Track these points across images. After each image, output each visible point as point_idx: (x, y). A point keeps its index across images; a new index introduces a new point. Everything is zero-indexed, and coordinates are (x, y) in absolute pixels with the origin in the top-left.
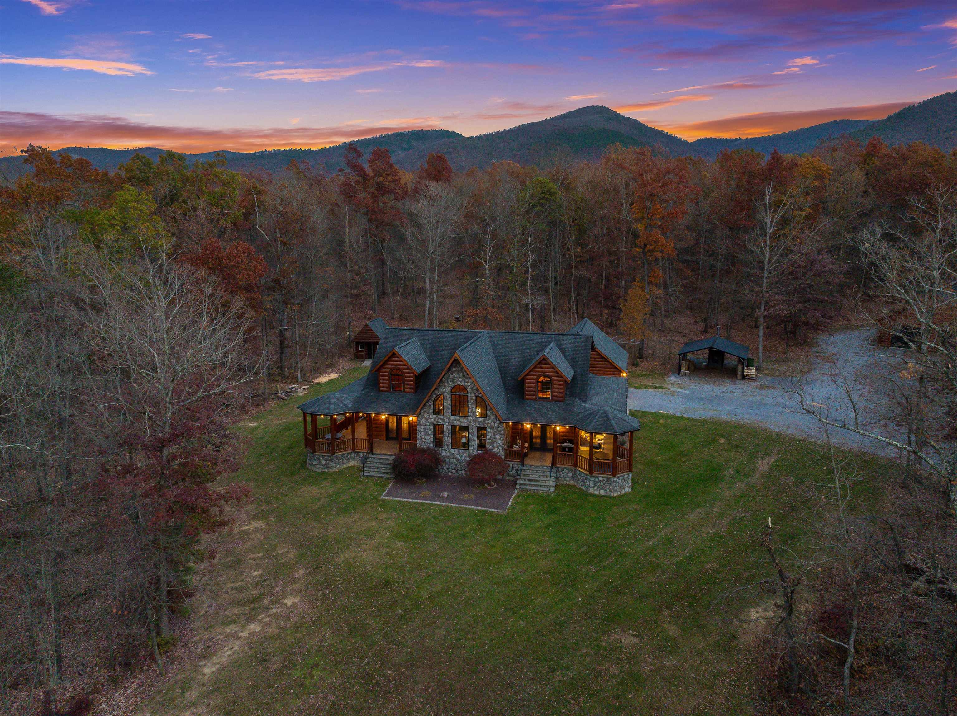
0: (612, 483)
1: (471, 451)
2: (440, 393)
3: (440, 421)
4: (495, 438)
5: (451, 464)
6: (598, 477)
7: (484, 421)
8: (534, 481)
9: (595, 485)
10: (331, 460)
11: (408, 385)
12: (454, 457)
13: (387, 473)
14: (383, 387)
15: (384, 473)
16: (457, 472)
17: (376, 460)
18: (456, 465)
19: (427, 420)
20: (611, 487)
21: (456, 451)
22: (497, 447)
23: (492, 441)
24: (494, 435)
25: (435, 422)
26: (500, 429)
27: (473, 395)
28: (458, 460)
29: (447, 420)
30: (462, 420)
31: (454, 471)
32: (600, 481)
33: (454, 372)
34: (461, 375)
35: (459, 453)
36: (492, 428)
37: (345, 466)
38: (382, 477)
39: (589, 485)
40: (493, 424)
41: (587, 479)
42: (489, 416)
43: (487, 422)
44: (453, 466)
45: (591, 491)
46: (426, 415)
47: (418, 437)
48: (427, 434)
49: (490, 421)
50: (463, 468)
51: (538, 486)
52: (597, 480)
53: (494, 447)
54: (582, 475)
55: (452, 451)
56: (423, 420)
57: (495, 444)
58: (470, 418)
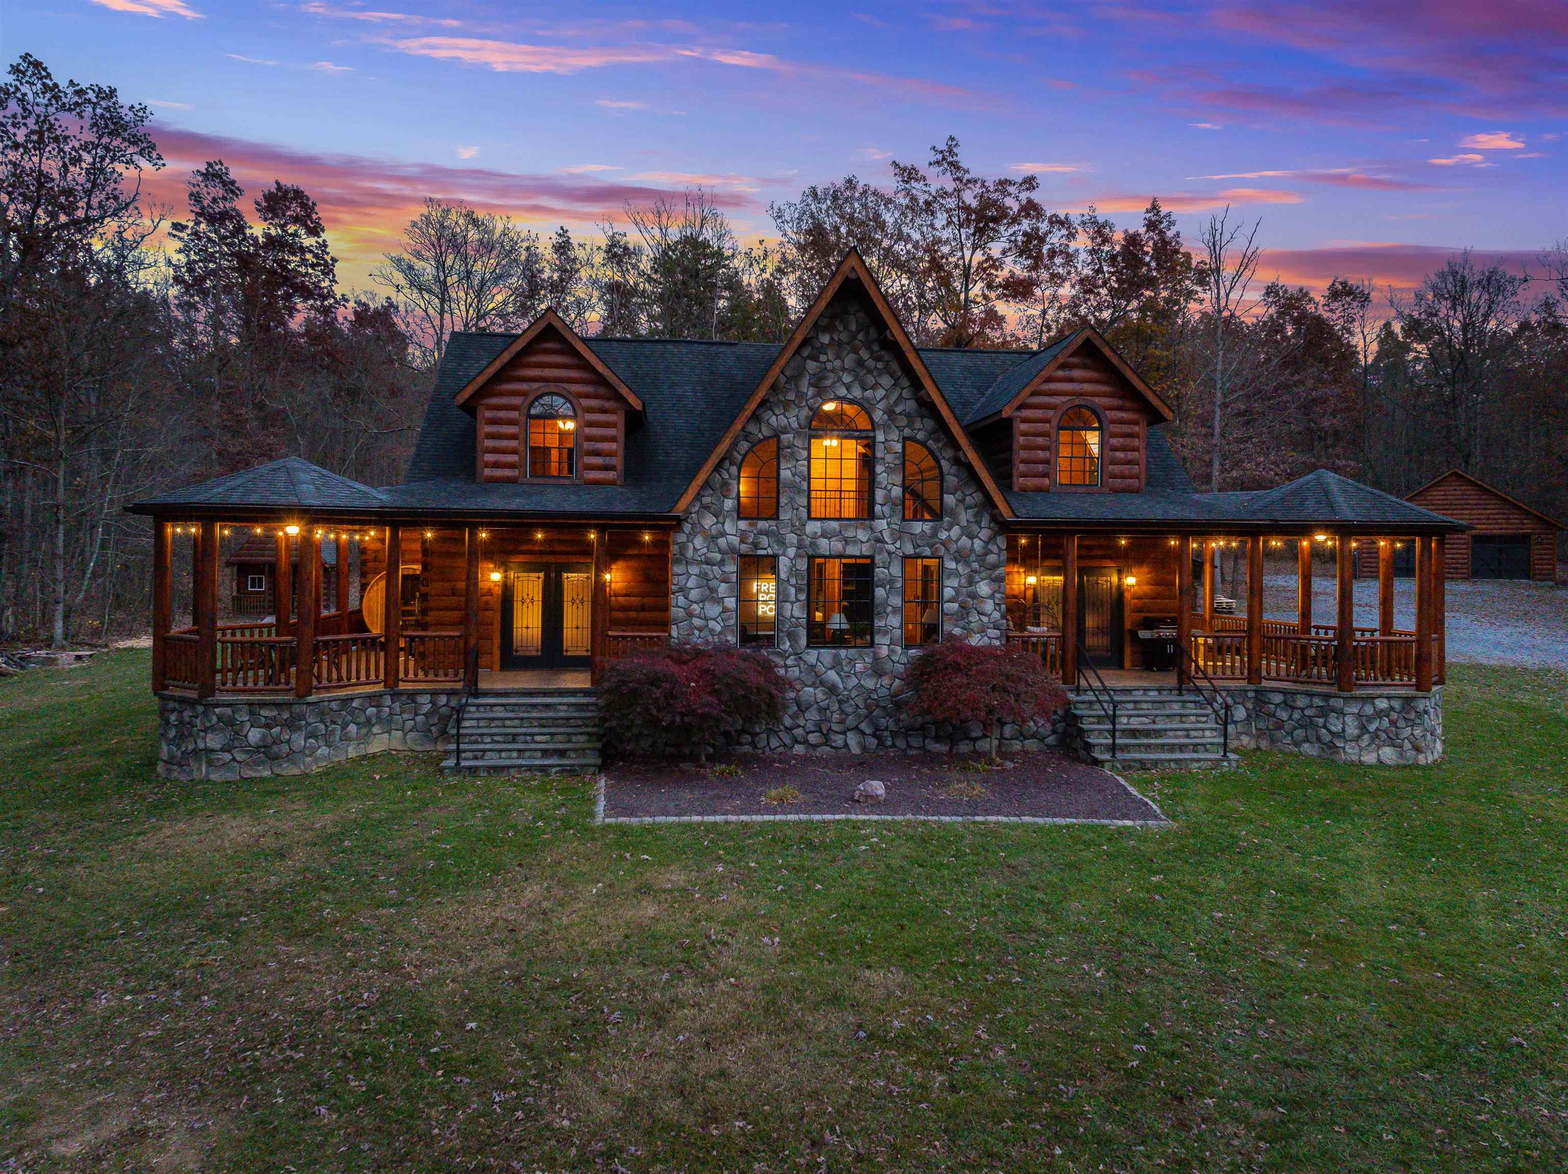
0: (1419, 715)
1: (884, 651)
2: (766, 432)
3: (764, 540)
4: (974, 596)
5: (802, 708)
6: (1371, 699)
7: (935, 534)
8: (1147, 733)
9: (1363, 729)
10: (292, 725)
11: (597, 453)
12: (821, 683)
13: (562, 753)
14: (496, 465)
15: (545, 753)
16: (827, 742)
17: (500, 713)
18: (822, 710)
19: (712, 539)
20: (1418, 732)
21: (827, 654)
22: (982, 631)
23: (963, 607)
24: (971, 582)
25: (744, 548)
26: (992, 558)
27: (895, 435)
28: (832, 690)
29: (792, 538)
30: (850, 533)
31: (813, 738)
32: (1380, 714)
33: (823, 349)
34: (849, 360)
35: (836, 665)
36: (961, 557)
37: (352, 752)
38: (544, 769)
39: (1341, 735)
40: (965, 541)
41: (1324, 712)
42: (953, 514)
43: (943, 535)
44: (813, 715)
45: (1351, 752)
46: (709, 521)
47: (676, 612)
48: (712, 596)
49: (955, 532)
50: (851, 721)
51: (1171, 748)
52: (1369, 710)
53: (969, 631)
54: (1301, 702)
55: (812, 656)
56: (699, 542)
57: (974, 617)
58: (882, 524)
